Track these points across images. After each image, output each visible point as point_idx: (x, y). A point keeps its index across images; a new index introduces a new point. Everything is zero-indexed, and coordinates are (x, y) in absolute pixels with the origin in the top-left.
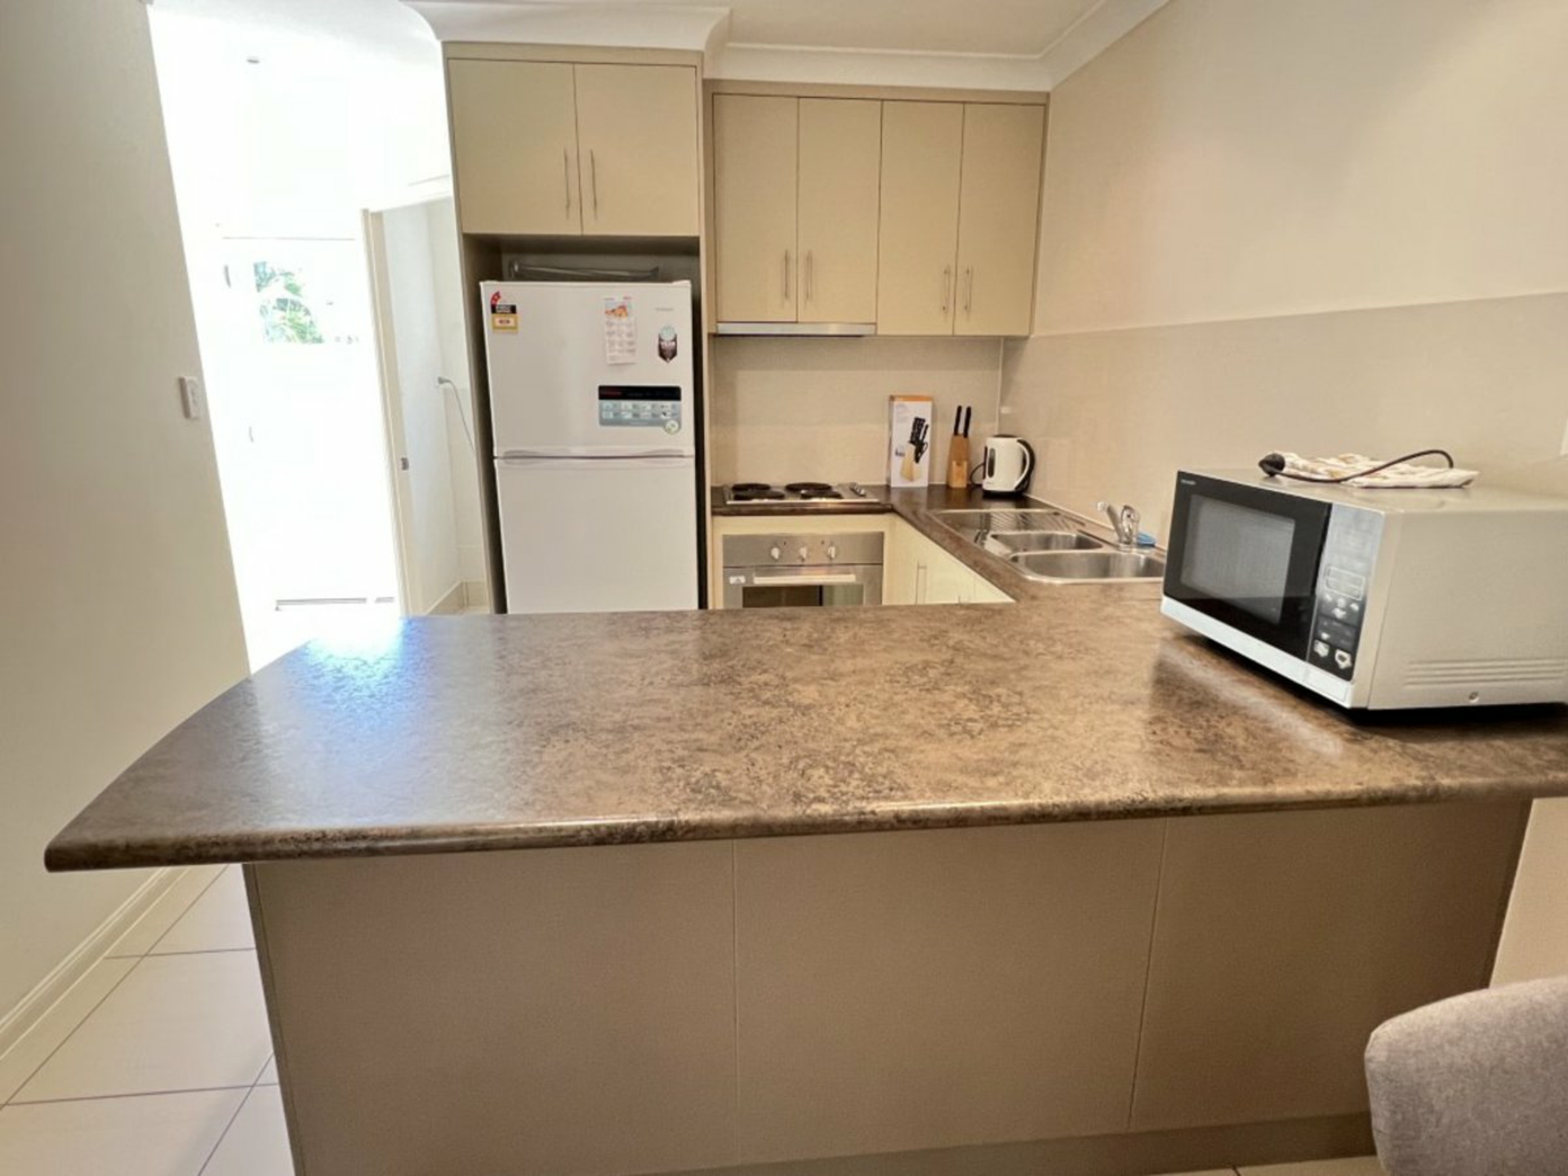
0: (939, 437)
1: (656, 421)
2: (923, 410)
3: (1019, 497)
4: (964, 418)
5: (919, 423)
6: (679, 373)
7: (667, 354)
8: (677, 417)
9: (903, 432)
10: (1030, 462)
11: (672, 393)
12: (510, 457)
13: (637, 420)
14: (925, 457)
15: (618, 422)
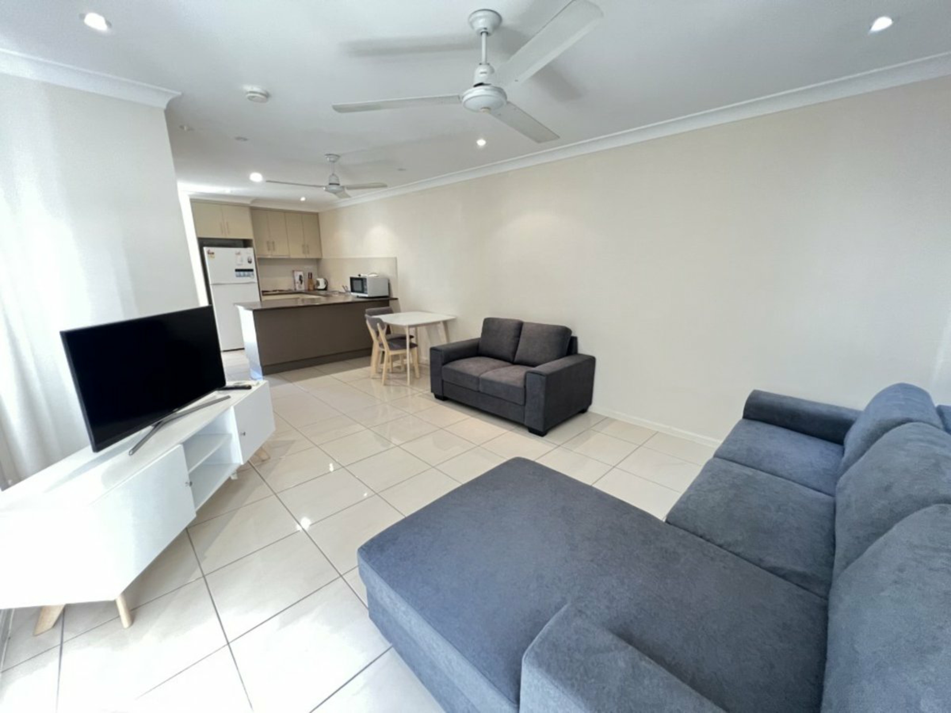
0: (305, 279)
1: (248, 276)
2: (301, 273)
3: (325, 289)
4: (310, 275)
5: (301, 277)
6: (252, 266)
7: (250, 262)
8: (253, 274)
9: (297, 279)
10: (326, 283)
11: (251, 270)
12: (214, 284)
13: (244, 276)
14: (303, 283)
15: (240, 276)
